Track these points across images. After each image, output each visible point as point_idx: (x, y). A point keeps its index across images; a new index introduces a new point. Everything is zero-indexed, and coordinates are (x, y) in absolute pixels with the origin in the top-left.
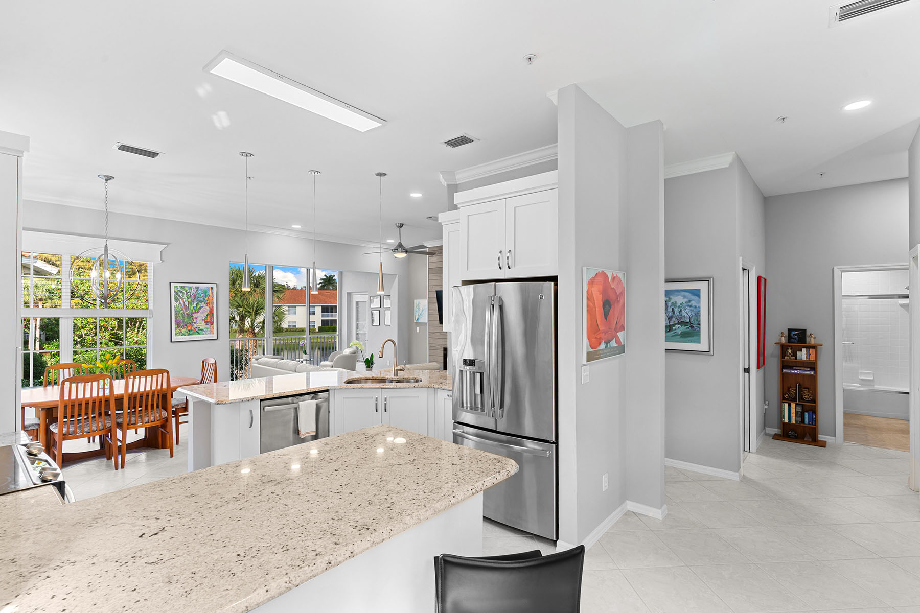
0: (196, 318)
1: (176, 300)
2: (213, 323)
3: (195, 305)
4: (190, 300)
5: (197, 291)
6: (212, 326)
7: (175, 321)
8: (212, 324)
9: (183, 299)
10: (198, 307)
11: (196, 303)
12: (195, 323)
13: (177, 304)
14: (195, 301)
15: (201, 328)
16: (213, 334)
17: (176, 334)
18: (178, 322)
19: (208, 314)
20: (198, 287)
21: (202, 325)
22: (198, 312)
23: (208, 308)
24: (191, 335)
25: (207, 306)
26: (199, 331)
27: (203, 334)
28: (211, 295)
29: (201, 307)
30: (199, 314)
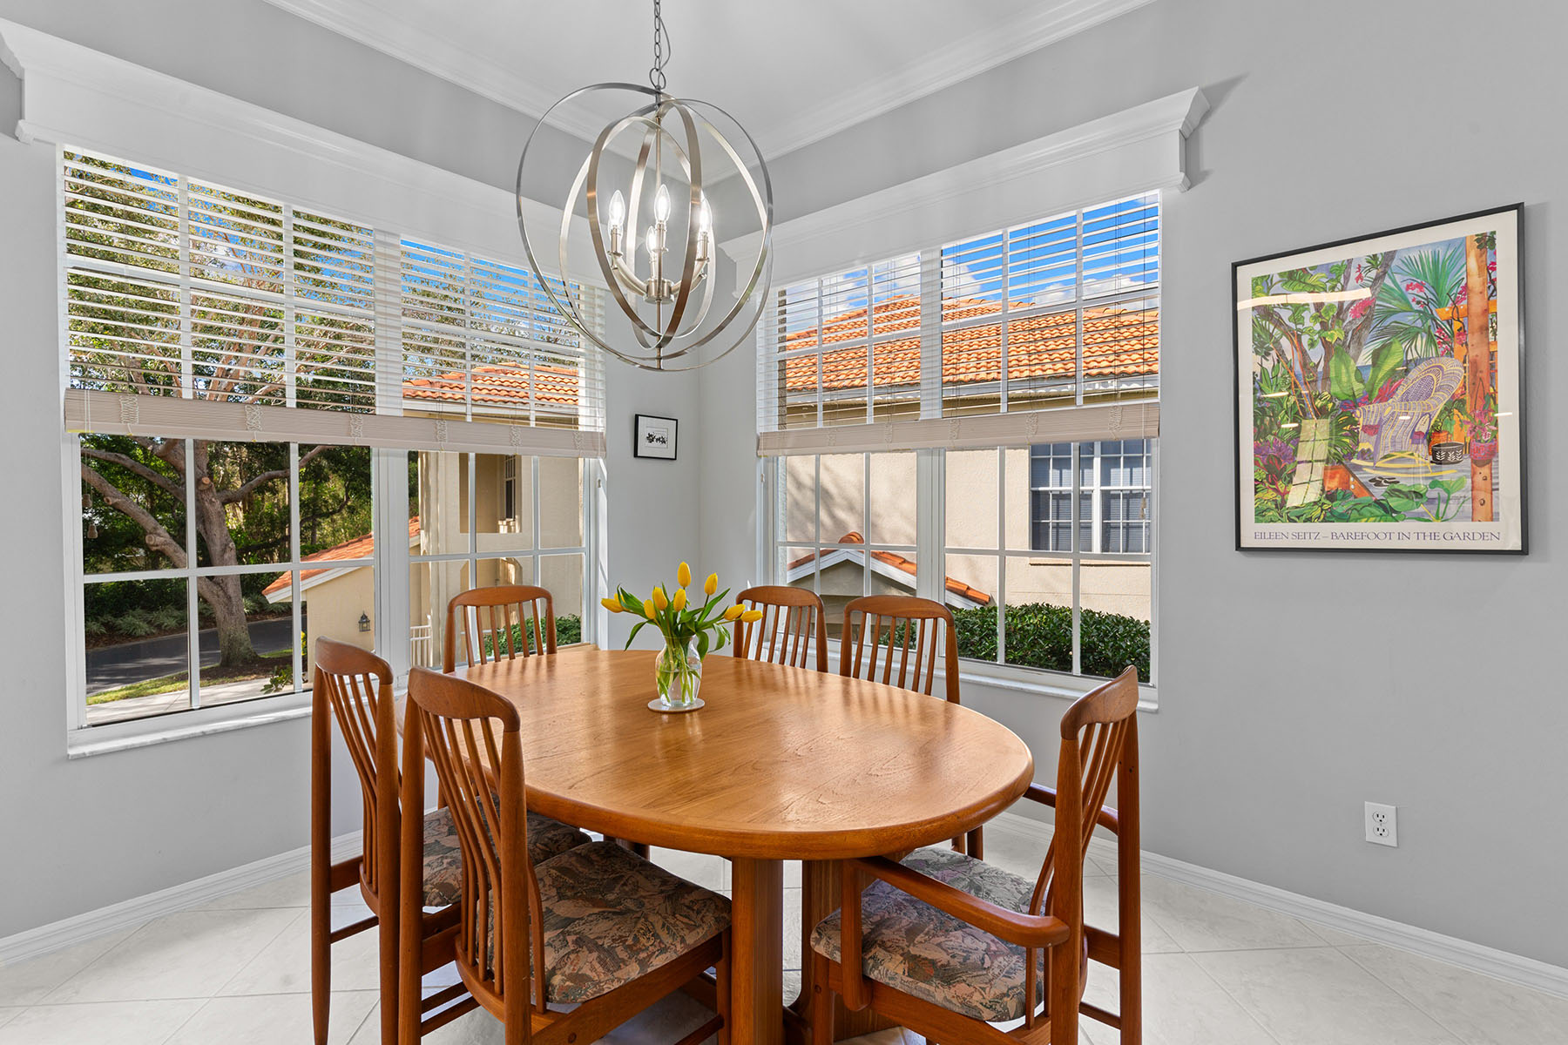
0: (1372, 430)
1: (1262, 349)
2: (1493, 451)
3: (1365, 358)
4: (1335, 335)
5: (1378, 278)
6: (1485, 471)
7: (1257, 451)
8: (1486, 456)
9: (1296, 337)
10: (1388, 366)
11: (1377, 344)
12: (1364, 455)
13: (1268, 365)
14: (1367, 335)
15: (1405, 483)
16: (1493, 517)
17: (1260, 514)
18: (1272, 451)
19: (1456, 403)
20: (1390, 256)
21: (1415, 469)
22: (1385, 395)
23: (1453, 367)
24: (1343, 518)
25: (1450, 353)
26: (1394, 502)
27: (1420, 518)
28: (1476, 282)
29: (1408, 365)
30: (1388, 408)
